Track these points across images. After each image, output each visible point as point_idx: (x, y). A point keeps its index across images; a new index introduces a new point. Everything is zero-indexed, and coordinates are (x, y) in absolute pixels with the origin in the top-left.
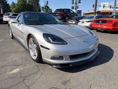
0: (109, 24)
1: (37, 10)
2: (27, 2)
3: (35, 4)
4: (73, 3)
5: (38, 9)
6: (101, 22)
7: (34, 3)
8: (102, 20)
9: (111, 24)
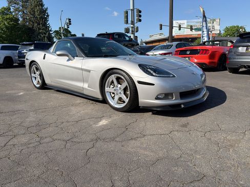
0: (202, 55)
1: (44, 37)
2: (20, 22)
3: (39, 25)
4: (127, 22)
5: (47, 35)
6: (188, 53)
7: (37, 22)
8: (190, 50)
9: (207, 55)
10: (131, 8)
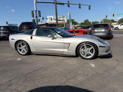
4: (33, 17)
6: (74, 32)
9: (82, 33)
10: (35, 10)
